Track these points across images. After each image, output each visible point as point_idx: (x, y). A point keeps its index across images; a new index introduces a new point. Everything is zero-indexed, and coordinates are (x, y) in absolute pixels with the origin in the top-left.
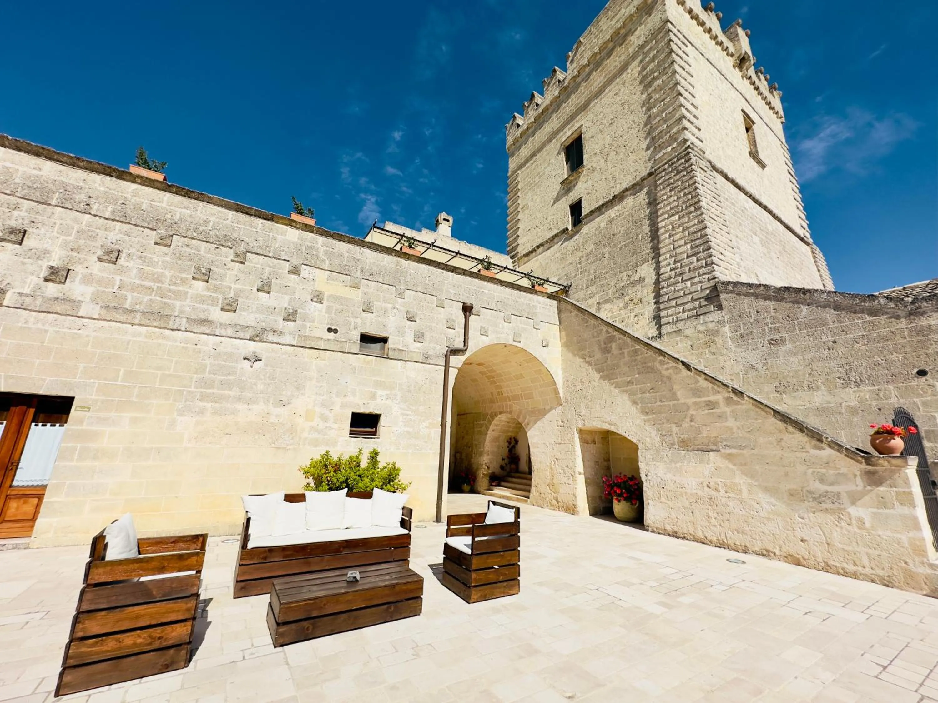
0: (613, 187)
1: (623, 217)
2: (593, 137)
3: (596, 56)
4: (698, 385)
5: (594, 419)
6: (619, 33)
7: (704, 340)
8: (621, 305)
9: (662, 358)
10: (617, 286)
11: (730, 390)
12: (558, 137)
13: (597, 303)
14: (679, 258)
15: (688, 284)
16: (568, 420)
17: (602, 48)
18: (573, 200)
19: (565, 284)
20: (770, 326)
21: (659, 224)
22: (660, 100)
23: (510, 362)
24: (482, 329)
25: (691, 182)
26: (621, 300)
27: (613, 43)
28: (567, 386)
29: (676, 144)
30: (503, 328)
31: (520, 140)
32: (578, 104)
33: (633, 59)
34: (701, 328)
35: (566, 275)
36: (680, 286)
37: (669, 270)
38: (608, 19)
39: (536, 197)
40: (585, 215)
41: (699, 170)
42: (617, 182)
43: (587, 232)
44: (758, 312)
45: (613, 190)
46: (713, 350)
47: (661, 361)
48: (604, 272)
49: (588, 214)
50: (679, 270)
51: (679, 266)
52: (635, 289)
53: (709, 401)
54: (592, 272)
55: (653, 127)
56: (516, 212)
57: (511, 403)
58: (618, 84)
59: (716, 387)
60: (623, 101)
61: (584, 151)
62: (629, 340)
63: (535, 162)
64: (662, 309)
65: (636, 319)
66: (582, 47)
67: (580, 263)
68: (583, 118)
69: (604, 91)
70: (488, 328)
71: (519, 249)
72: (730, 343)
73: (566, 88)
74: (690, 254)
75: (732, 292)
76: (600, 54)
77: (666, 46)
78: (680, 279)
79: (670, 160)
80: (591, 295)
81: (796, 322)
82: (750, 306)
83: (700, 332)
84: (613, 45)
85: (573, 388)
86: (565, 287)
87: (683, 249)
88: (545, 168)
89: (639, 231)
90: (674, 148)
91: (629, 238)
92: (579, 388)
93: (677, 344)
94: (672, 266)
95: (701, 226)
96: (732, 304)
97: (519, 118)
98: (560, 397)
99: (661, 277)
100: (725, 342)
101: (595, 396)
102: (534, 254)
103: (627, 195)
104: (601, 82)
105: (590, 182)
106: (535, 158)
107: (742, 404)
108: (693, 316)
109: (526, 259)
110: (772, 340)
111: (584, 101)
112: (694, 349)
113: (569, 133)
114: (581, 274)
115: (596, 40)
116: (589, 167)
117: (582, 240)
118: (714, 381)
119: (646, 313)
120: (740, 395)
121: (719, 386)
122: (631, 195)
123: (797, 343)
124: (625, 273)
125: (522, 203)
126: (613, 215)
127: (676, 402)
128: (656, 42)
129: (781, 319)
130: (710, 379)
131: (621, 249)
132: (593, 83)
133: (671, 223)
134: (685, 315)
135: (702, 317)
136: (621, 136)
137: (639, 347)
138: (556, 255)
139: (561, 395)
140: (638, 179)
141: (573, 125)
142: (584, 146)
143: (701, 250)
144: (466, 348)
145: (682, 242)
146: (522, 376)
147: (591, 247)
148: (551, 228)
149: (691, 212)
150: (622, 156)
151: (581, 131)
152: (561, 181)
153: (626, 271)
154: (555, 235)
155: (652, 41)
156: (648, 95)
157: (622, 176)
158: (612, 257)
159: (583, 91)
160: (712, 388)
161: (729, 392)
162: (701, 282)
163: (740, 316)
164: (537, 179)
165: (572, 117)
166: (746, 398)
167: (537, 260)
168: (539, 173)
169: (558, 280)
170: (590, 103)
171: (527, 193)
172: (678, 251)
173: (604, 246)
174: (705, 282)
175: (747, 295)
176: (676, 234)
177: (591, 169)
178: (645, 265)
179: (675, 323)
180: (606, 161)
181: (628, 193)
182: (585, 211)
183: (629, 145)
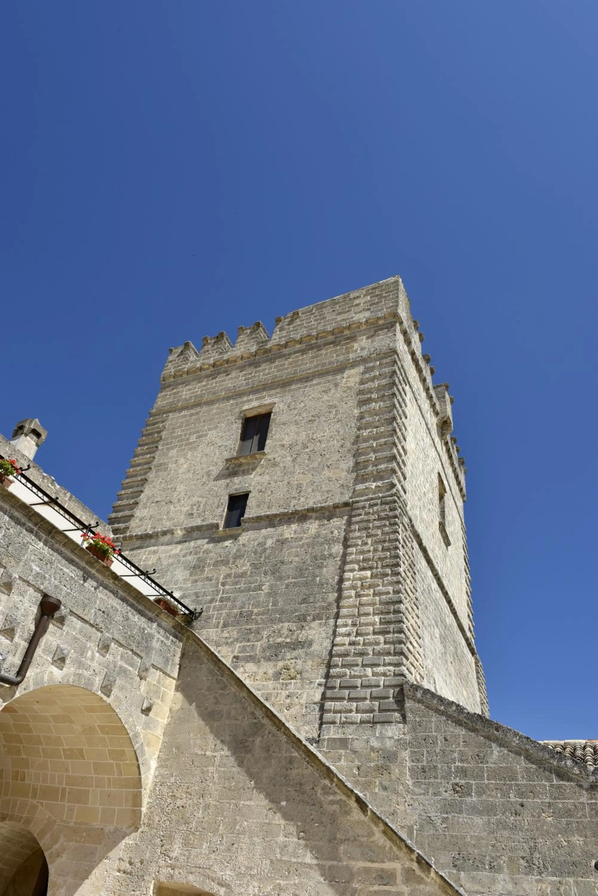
0: (295, 498)
1: (300, 543)
2: (284, 424)
3: (311, 339)
4: (372, 840)
5: (193, 870)
6: (343, 332)
7: (376, 763)
8: (271, 672)
9: (327, 782)
10: (271, 639)
11: (414, 857)
12: (239, 400)
13: (234, 657)
14: (364, 629)
15: (369, 671)
16: (142, 862)
17: (320, 335)
18: (236, 490)
19: (191, 608)
20: (457, 764)
21: (345, 574)
22: (373, 425)
23: (71, 722)
24: (58, 652)
25: (392, 536)
26: (271, 664)
27: (334, 337)
28: (157, 796)
29: (381, 482)
30: (93, 658)
31: (185, 376)
32: (276, 376)
33: (352, 366)
34: (375, 744)
35: (197, 595)
36: (357, 671)
37: (347, 643)
38: (334, 311)
39: (182, 460)
40: (249, 518)
41: (401, 525)
42: (302, 494)
43: (245, 542)
44: (446, 740)
45: (294, 502)
46: (386, 783)
47: (325, 786)
48: (255, 610)
49: (253, 518)
50: (360, 647)
51: (361, 642)
52: (295, 653)
53: (383, 870)
54: (238, 604)
55: (360, 451)
56: (146, 466)
57: (34, 802)
58: (329, 381)
59: (395, 848)
60: (331, 404)
61: (269, 435)
62: (284, 738)
63: (197, 413)
64: (329, 698)
65: (288, 701)
66: (298, 320)
67: (223, 584)
68: (279, 395)
69: (312, 380)
70: (69, 652)
71: (133, 523)
72: (408, 777)
73: (267, 351)
74: (376, 630)
75: (419, 701)
76: (317, 339)
77: (389, 375)
78: (359, 660)
79: (372, 499)
80: (230, 641)
81: (485, 766)
82: (438, 729)
83: (372, 749)
84: (333, 340)
85: (169, 800)
86: (191, 612)
87: (370, 619)
88: (210, 429)
89: (317, 572)
90: (379, 487)
91: (301, 576)
92: (179, 803)
93: (340, 759)
94: (353, 638)
95: (395, 597)
96: (418, 719)
97: (193, 349)
98: (140, 811)
99: (335, 648)
100: (402, 773)
101: (206, 826)
102: (153, 541)
103: (311, 517)
104: (310, 369)
105: (267, 477)
106: (198, 409)
107: (426, 884)
108: (369, 722)
109: (138, 543)
110: (457, 784)
111: (284, 377)
112: (361, 773)
113: (255, 404)
114: (221, 600)
115: (316, 323)
116: (270, 457)
117: (235, 550)
118: (395, 837)
119: (305, 696)
120: (425, 866)
121: (400, 848)
122: (316, 519)
123: (484, 797)
124: (286, 624)
125: (159, 460)
126: (287, 535)
127: (335, 863)
128: (380, 364)
129: (470, 757)
130: (390, 832)
131: (287, 586)
132: (301, 365)
133: (360, 579)
134: (358, 717)
135: (378, 726)
136: (320, 441)
137: (296, 754)
138: (189, 558)
139: (144, 809)
140: (330, 503)
141: (264, 397)
142: (270, 429)
143: (392, 630)
144: (19, 679)
145: (370, 609)
146: (80, 754)
147: (245, 566)
148: (192, 514)
149: (387, 575)
150: (315, 465)
151: (272, 409)
152: (227, 458)
153: (289, 621)
154: (197, 527)
155: (376, 361)
156: (361, 413)
157: (310, 490)
158: (272, 593)
159: (286, 366)
160: (391, 848)
161: (412, 860)
162: (384, 675)
163: (425, 740)
164: (193, 438)
165: (266, 387)
166: (433, 874)
167: (155, 552)
168: (198, 432)
169: (183, 597)
170: (292, 385)
171: (172, 448)
172: (363, 619)
173: (266, 573)
174: (390, 676)
175: (437, 711)
176: (364, 595)
177: (273, 461)
178: (317, 622)
179: (343, 724)
180: (294, 461)
181: (314, 515)
182: (251, 512)
183: (327, 456)
